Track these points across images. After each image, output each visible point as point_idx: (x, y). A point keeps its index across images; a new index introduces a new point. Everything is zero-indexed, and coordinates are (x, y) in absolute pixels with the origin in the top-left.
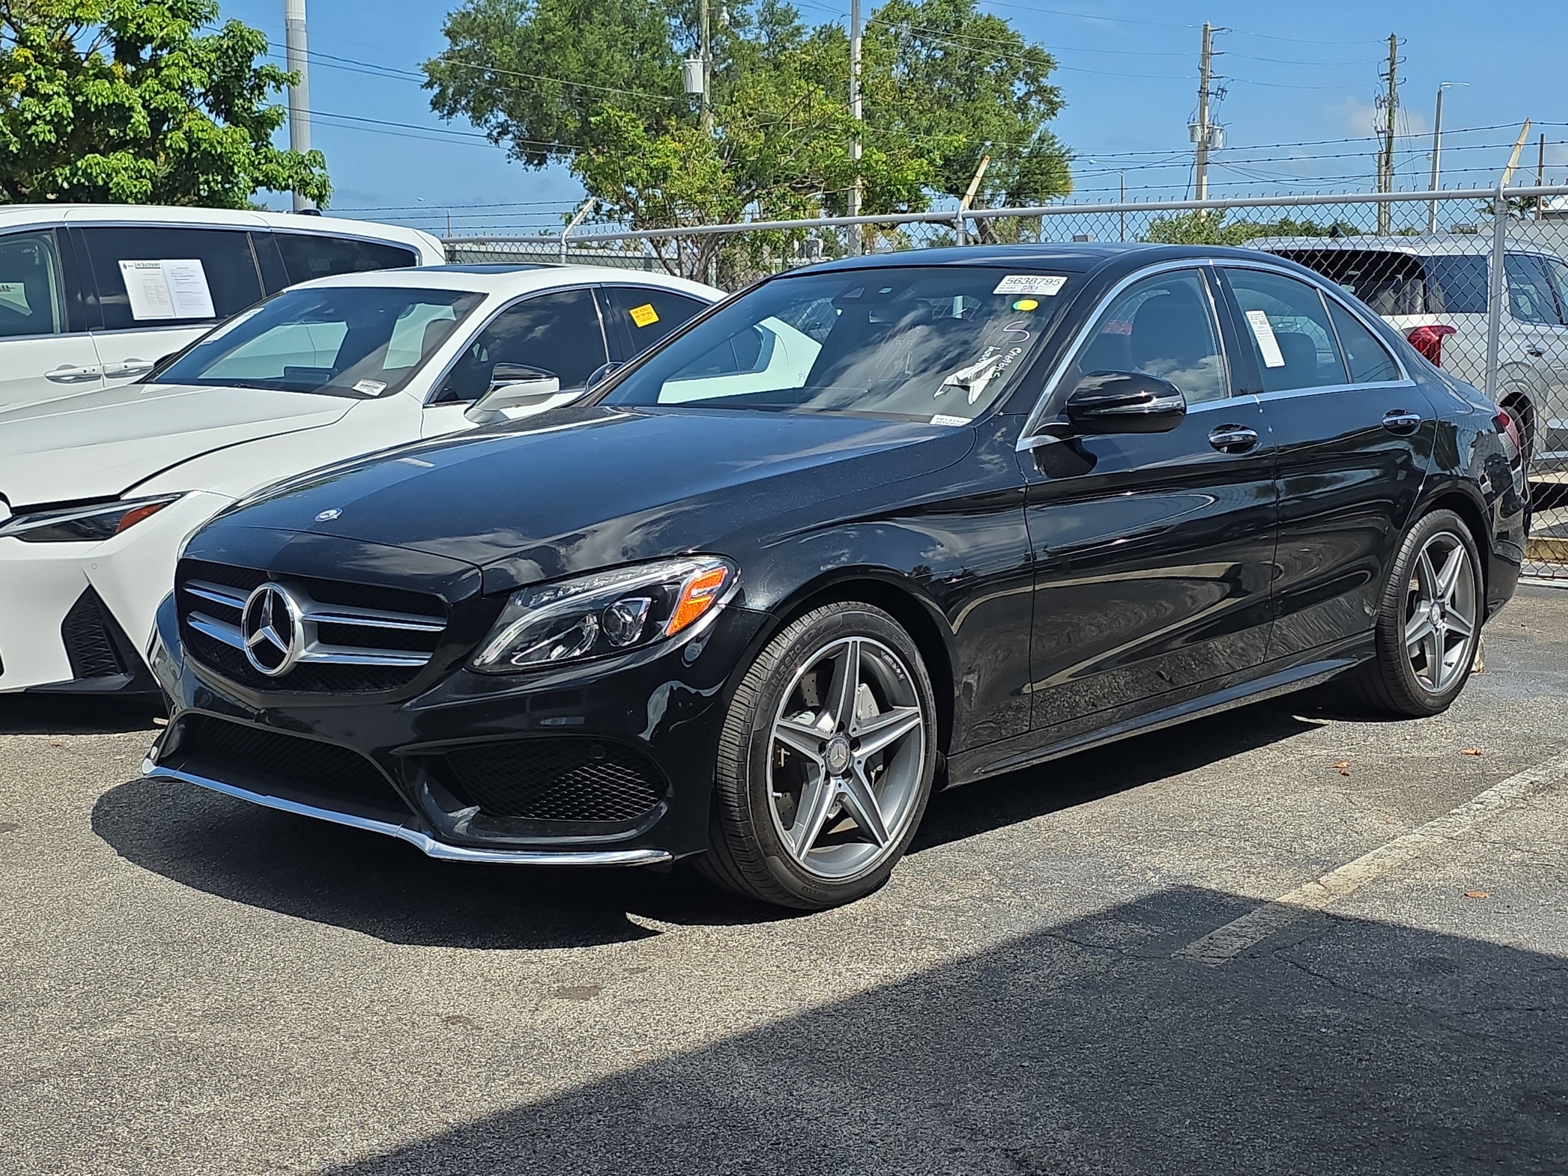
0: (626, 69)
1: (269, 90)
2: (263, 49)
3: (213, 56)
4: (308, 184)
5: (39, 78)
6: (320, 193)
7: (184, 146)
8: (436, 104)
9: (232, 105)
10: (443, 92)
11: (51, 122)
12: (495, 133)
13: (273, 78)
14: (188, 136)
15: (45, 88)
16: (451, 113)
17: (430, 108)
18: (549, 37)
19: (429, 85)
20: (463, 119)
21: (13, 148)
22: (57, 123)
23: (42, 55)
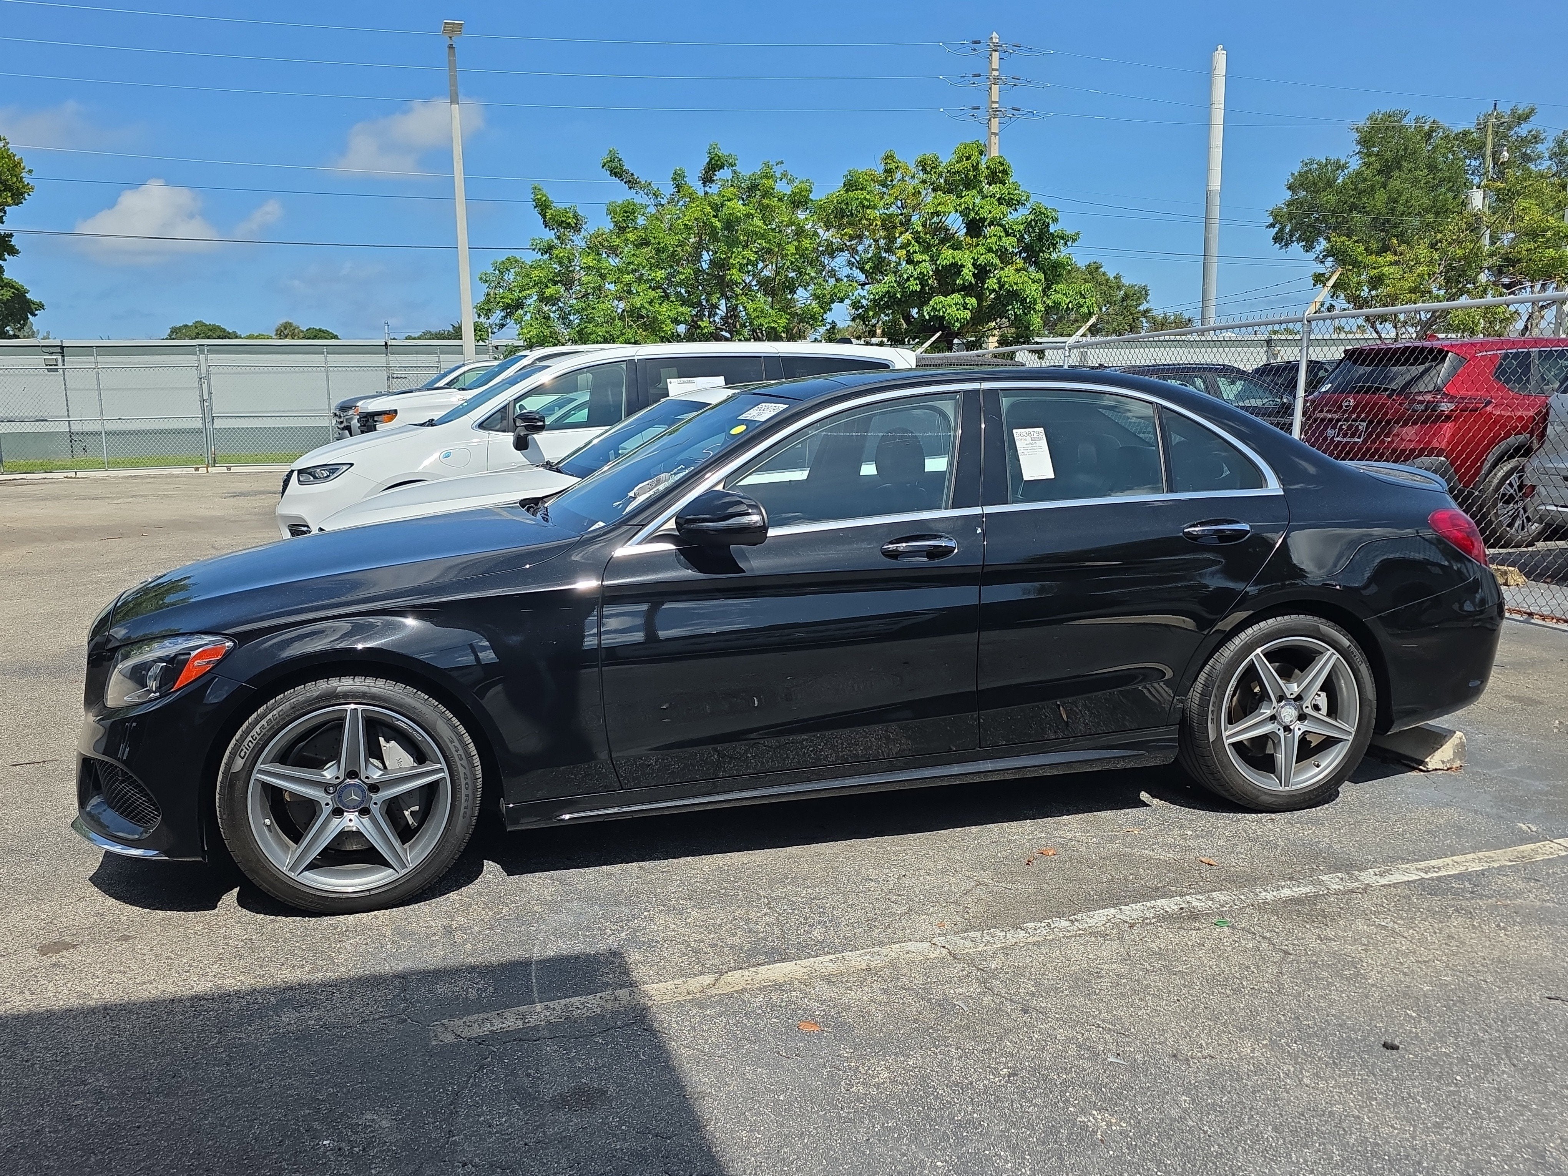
0: (1426, 202)
1: (1060, 246)
2: (1055, 220)
3: (1022, 227)
4: (1082, 306)
5: (915, 252)
6: (1089, 311)
7: (996, 287)
8: (1276, 239)
9: (1037, 257)
10: (1282, 230)
11: (917, 278)
12: (1321, 256)
13: (1063, 238)
14: (999, 280)
15: (917, 257)
16: (1286, 245)
17: (1272, 242)
18: (1362, 186)
19: (1272, 225)
20: (1297, 248)
21: (899, 296)
22: (922, 279)
23: (919, 237)
